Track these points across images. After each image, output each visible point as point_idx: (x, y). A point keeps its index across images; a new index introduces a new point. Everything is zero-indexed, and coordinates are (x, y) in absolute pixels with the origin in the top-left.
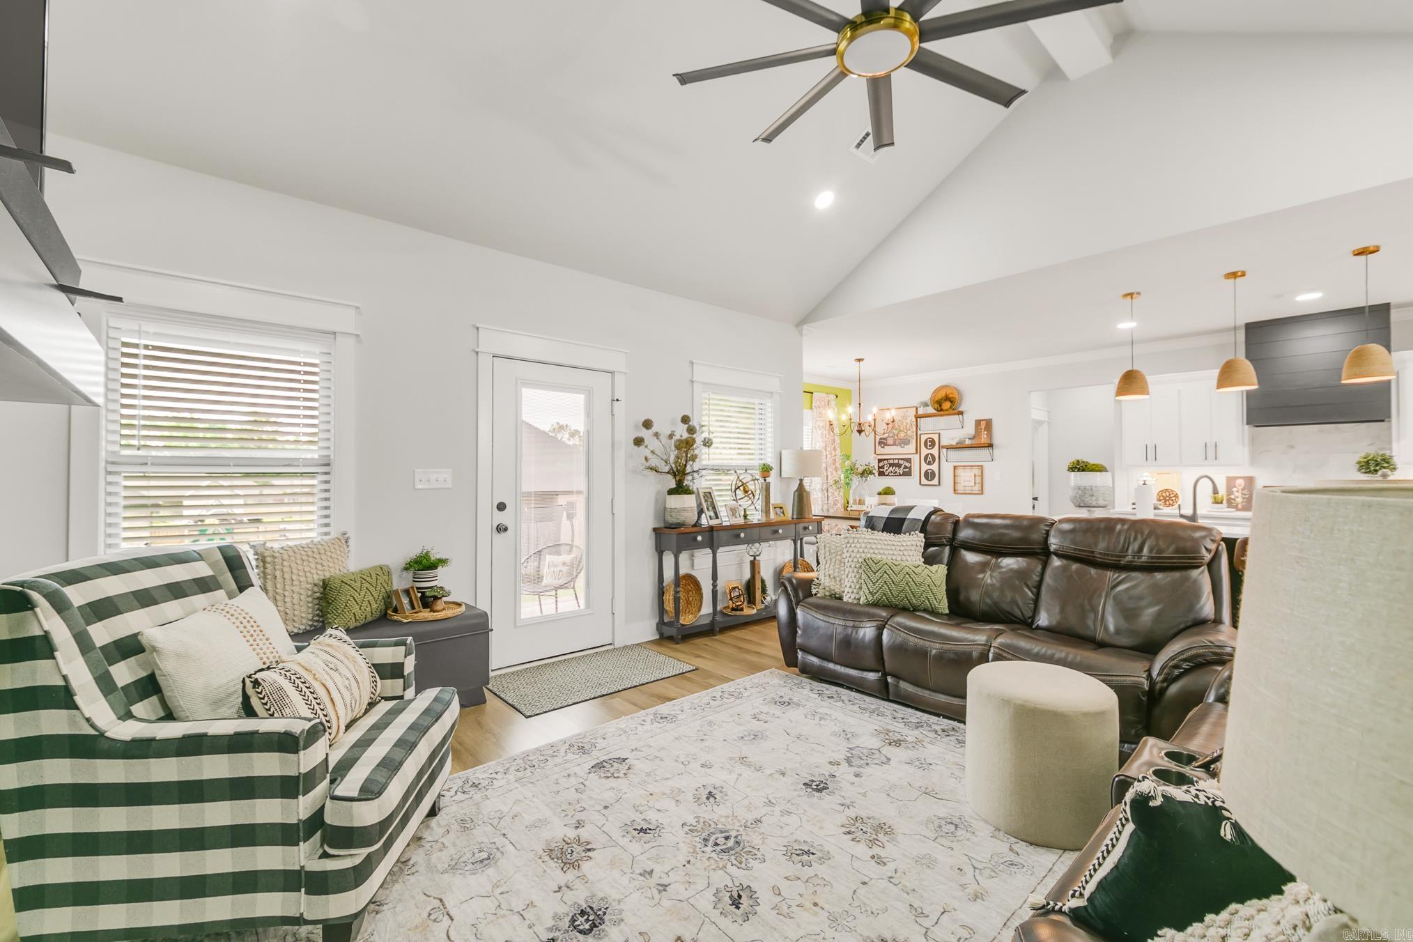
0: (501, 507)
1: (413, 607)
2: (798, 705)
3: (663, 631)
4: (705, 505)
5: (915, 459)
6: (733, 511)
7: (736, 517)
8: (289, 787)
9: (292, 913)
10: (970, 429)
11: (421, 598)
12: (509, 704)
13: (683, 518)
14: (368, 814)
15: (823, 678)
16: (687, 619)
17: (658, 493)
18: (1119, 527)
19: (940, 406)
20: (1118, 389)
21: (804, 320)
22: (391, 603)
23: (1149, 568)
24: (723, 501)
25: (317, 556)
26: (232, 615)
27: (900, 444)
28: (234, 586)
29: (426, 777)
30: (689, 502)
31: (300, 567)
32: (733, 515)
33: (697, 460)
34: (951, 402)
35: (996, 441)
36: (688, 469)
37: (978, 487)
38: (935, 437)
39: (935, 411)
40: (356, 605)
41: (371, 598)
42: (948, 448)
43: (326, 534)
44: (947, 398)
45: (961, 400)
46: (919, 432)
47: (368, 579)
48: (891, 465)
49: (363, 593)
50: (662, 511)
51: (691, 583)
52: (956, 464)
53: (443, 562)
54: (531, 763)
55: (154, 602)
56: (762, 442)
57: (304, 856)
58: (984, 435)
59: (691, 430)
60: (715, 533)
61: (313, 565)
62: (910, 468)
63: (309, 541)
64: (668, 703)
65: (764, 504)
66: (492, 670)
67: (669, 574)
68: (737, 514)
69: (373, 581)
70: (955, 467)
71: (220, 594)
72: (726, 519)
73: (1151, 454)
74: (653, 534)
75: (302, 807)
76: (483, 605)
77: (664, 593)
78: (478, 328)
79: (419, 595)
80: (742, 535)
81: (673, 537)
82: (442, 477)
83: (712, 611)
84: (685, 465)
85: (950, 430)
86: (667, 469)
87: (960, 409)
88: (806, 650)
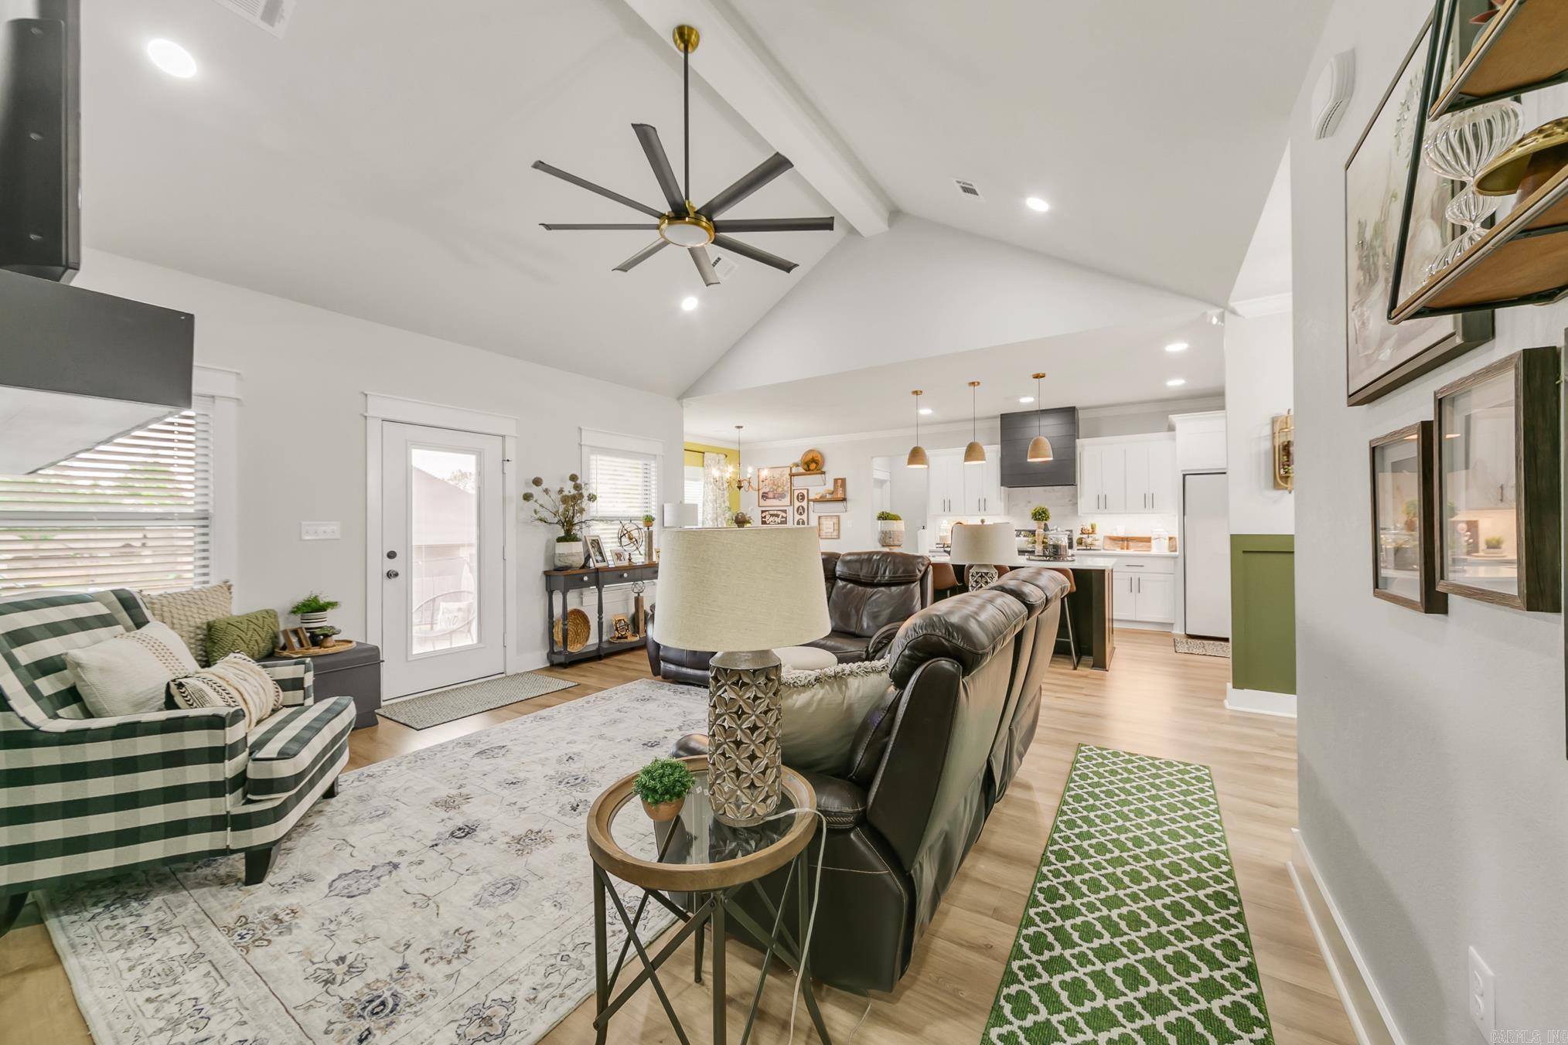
0: (392, 555)
1: (302, 645)
2: (655, 700)
3: (553, 659)
4: (592, 551)
5: (790, 510)
6: (619, 556)
7: (621, 560)
8: (217, 755)
9: (220, 846)
10: (830, 486)
11: (310, 637)
12: (402, 723)
13: (570, 562)
14: (285, 769)
15: (680, 681)
16: (575, 648)
17: (548, 541)
18: (875, 557)
19: (808, 466)
20: (909, 459)
21: (685, 393)
22: (278, 643)
23: (888, 585)
24: (610, 546)
25: (199, 602)
26: (144, 641)
27: (778, 498)
28: (130, 623)
29: (329, 755)
30: (577, 548)
31: (182, 612)
32: (618, 559)
33: (584, 513)
34: (816, 463)
35: (849, 496)
36: (576, 520)
37: (835, 533)
38: (805, 492)
39: (804, 471)
40: (243, 644)
41: (258, 638)
42: (815, 501)
43: (204, 582)
44: (813, 460)
45: (823, 462)
46: (793, 488)
47: (255, 621)
48: (772, 515)
49: (250, 633)
50: (551, 556)
51: (580, 616)
52: (820, 515)
53: (332, 605)
54: (419, 757)
55: (64, 633)
56: (647, 496)
57: (230, 804)
58: (840, 491)
59: (577, 487)
60: (600, 574)
61: (195, 611)
62: (786, 518)
63: (188, 589)
64: (548, 709)
65: (647, 549)
66: (384, 701)
67: (558, 611)
68: (622, 558)
69: (260, 623)
70: (819, 517)
71: (119, 628)
72: (612, 563)
73: (947, 506)
74: (544, 578)
75: (229, 769)
76: (373, 641)
77: (553, 626)
78: (366, 395)
79: (308, 635)
80: (625, 575)
81: (560, 578)
82: (331, 529)
83: (598, 641)
84: (573, 517)
85: (816, 486)
86: (556, 520)
87: (823, 470)
88: (667, 660)
